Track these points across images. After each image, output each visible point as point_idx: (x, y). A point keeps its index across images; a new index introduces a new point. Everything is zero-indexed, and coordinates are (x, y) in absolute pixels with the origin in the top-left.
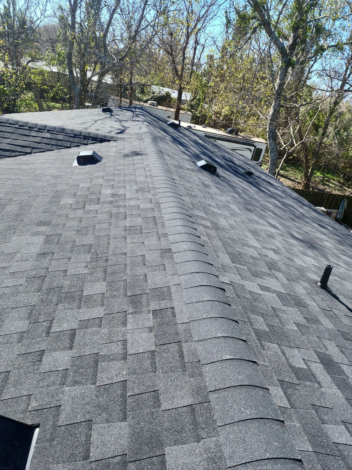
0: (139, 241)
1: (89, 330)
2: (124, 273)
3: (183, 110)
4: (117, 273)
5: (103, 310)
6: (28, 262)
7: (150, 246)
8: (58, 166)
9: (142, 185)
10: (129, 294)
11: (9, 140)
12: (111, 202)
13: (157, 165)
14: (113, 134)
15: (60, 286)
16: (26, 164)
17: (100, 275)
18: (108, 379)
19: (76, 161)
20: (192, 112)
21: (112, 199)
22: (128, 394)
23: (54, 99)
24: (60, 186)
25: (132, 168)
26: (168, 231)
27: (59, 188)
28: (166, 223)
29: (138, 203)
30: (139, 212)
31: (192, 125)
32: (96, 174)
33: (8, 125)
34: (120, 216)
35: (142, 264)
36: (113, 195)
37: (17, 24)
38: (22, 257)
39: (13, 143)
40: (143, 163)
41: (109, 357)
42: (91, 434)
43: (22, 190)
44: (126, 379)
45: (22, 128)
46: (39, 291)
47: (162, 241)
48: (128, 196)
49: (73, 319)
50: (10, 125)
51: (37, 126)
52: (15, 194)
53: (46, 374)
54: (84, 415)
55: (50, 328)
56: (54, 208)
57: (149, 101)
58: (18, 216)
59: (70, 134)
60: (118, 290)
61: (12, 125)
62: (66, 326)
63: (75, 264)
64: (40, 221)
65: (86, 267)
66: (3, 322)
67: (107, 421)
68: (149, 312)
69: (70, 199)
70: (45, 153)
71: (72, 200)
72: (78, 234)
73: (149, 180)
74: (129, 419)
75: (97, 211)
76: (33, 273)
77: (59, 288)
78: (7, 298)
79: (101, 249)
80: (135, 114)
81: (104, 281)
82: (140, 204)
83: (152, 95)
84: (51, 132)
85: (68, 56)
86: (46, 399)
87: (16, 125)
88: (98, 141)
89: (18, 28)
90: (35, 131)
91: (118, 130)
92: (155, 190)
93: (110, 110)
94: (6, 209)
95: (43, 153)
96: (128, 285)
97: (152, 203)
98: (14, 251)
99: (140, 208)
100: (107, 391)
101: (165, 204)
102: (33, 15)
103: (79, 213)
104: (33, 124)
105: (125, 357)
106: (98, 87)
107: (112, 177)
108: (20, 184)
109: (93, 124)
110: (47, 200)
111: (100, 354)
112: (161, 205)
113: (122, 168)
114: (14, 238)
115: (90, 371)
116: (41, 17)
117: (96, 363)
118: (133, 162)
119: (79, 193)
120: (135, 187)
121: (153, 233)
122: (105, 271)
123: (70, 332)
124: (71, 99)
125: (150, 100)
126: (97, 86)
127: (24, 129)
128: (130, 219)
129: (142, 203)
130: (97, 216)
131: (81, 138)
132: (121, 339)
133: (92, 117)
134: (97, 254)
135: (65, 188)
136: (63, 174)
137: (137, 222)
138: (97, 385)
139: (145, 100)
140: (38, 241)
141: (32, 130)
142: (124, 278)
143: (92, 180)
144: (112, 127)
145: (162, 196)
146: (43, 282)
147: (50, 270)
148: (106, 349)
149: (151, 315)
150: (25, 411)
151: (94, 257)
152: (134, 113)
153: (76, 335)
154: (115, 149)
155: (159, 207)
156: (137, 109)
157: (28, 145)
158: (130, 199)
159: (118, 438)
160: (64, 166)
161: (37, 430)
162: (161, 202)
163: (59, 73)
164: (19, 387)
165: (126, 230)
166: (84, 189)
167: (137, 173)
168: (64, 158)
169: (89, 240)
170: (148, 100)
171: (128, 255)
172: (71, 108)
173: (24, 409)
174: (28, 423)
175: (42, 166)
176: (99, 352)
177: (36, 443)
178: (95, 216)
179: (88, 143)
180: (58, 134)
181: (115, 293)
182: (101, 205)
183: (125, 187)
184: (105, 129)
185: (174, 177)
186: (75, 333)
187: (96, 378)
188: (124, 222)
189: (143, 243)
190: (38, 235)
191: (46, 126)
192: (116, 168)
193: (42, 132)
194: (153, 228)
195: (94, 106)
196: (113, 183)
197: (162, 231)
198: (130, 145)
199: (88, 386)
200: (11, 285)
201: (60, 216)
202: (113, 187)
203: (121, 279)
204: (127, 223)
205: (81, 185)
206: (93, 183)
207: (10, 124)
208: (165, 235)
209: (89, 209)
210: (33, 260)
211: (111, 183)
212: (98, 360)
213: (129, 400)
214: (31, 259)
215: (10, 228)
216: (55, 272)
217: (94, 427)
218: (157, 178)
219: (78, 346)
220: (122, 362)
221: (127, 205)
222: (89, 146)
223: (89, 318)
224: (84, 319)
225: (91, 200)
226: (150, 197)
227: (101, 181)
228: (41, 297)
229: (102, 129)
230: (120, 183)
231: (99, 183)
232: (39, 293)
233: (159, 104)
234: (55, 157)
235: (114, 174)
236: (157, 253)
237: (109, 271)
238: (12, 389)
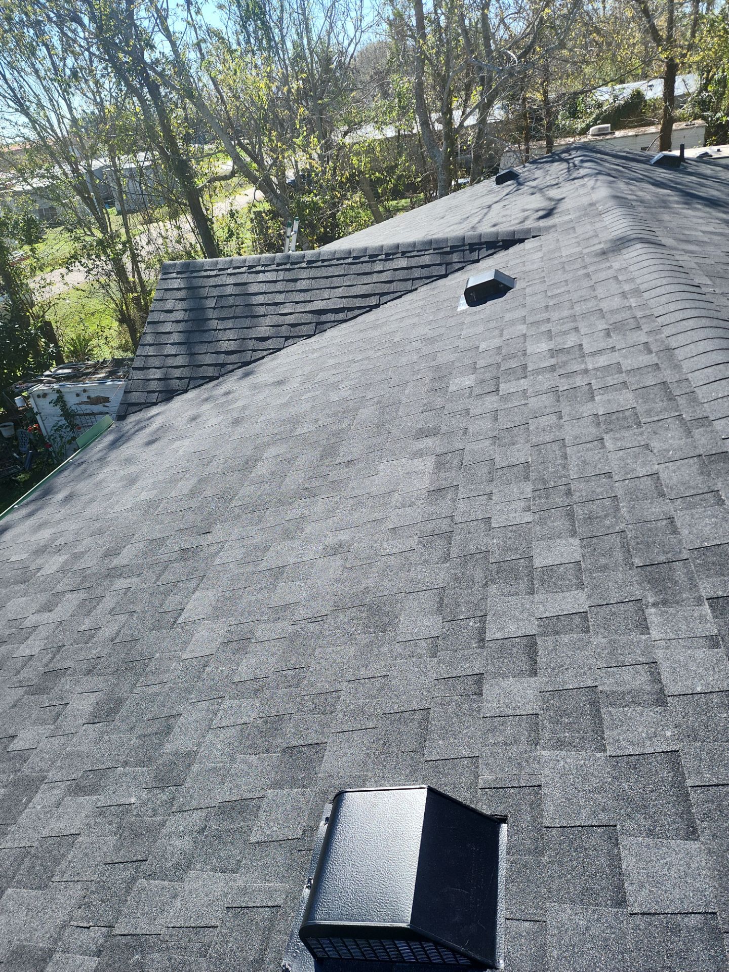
0: (636, 444)
1: (566, 639)
2: (615, 517)
3: (679, 120)
4: (597, 517)
5: (584, 596)
6: (415, 507)
7: (668, 451)
8: (431, 318)
9: (618, 317)
10: (638, 562)
11: (340, 289)
12: (553, 368)
13: (646, 263)
14: (529, 224)
15: (484, 549)
16: (374, 327)
17: (560, 523)
18: (632, 743)
19: (463, 301)
20: (704, 118)
21: (553, 361)
22: (689, 783)
23: (397, 194)
24: (442, 357)
25: (586, 283)
26: (709, 410)
27: (441, 359)
28: (700, 393)
29: (615, 357)
30: (622, 377)
31: (711, 150)
32: (508, 316)
33: (335, 262)
34: (579, 394)
35: (655, 495)
36: (553, 353)
37: (317, 69)
38: (403, 500)
39: (347, 295)
40: (610, 267)
41: (623, 698)
42: (619, 855)
43: (378, 378)
44: (675, 748)
45: (358, 261)
46: (446, 560)
47: (697, 436)
48: (587, 349)
49: (526, 615)
50: (339, 262)
51: (382, 251)
52: (368, 386)
53: (495, 719)
54: (595, 814)
55: (482, 631)
56: (440, 402)
57: (591, 129)
58: (379, 425)
59: (443, 248)
60: (609, 553)
61: (341, 262)
62: (512, 629)
63: (504, 504)
64: (420, 429)
65: (528, 509)
66: (397, 617)
67: (651, 833)
68: (699, 601)
69: (466, 378)
70: (403, 298)
71: (470, 380)
72: (497, 444)
73: (633, 302)
74: (705, 836)
75: (524, 391)
76: (429, 527)
77: (482, 554)
78: (394, 573)
79: (550, 470)
80: (571, 164)
81: (573, 536)
82: (620, 360)
83: (597, 111)
84: (409, 255)
85: (416, 92)
86: (507, 769)
87: (348, 258)
88: (499, 247)
89: (320, 76)
90: (380, 260)
91: (537, 211)
92: (654, 321)
93: (512, 176)
94: (359, 416)
95: (399, 300)
96: (633, 543)
97: (650, 352)
98: (388, 490)
99: (624, 369)
100: (635, 768)
101: (687, 349)
102: (340, 38)
103: (491, 402)
104: (376, 249)
105: (661, 699)
106: (479, 136)
107: (545, 315)
108: (372, 366)
109: (486, 214)
110: (424, 388)
111: (600, 688)
112: (676, 351)
113: (562, 290)
114: (382, 467)
115: (586, 722)
116: (355, 35)
117: (595, 705)
118: (585, 271)
119: (481, 363)
120: (602, 325)
121: (669, 421)
122: (571, 515)
123: (524, 641)
124: (426, 180)
125: (592, 126)
126: (479, 133)
127: (362, 263)
128: (605, 397)
129: (625, 357)
130: (526, 402)
131: (464, 251)
132: (642, 659)
133: (478, 203)
134: (544, 481)
135: (452, 357)
136: (442, 331)
137: (622, 402)
138: (608, 753)
139: (583, 129)
140: (424, 467)
141: (375, 261)
142: (618, 528)
143: (502, 330)
144: (524, 211)
145: (674, 331)
146: (450, 543)
147: (457, 519)
148: (611, 680)
149: (706, 608)
150: (472, 787)
151: (540, 487)
152: (569, 163)
153: (539, 647)
154: (540, 254)
155: (671, 358)
156: (574, 152)
157: (372, 290)
158: (593, 354)
159: (686, 875)
160: (442, 315)
161: (504, 827)
162: (674, 345)
163: (398, 137)
164: (452, 740)
165: (599, 424)
166: (490, 353)
167: (600, 292)
168: (438, 300)
169: (520, 453)
170: (588, 127)
171: (616, 478)
172: (429, 200)
173: (470, 784)
174: (484, 812)
175: (402, 325)
176: (597, 684)
177: (508, 853)
178: (523, 402)
179: (480, 257)
180: (420, 256)
181: (603, 561)
182: (532, 378)
183: (576, 329)
184: (509, 219)
185: (696, 281)
186: (536, 644)
187: (603, 738)
188: (590, 405)
189: (647, 446)
190: (421, 455)
191: (397, 246)
192: (549, 294)
193: (392, 259)
194: (665, 409)
195: (474, 181)
196: (547, 327)
197: (693, 412)
198: (570, 236)
199: (589, 752)
200: (394, 551)
201: (453, 414)
202: (549, 334)
203: (611, 531)
204: (600, 406)
205: (483, 346)
206: (506, 335)
207: (338, 259)
208: (704, 421)
209: (508, 392)
210: (422, 504)
211: (543, 328)
212: (598, 702)
213: (693, 796)
214: (419, 502)
215: (372, 450)
216: (468, 523)
217: (624, 841)
218: (653, 293)
219: (549, 670)
220: (658, 709)
221: (590, 367)
222: (483, 264)
223: (557, 614)
224: (548, 614)
225: (510, 371)
226: (644, 339)
227: (522, 328)
228: (452, 571)
229: (504, 219)
230: (564, 323)
231: (518, 333)
232: (448, 565)
233: (616, 126)
234: (422, 303)
235: (547, 307)
236: (690, 466)
237: (579, 512)
238: (440, 742)
